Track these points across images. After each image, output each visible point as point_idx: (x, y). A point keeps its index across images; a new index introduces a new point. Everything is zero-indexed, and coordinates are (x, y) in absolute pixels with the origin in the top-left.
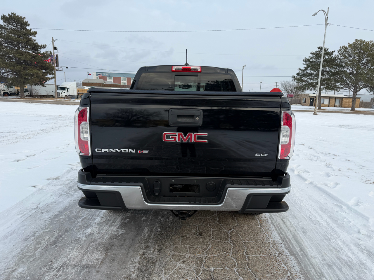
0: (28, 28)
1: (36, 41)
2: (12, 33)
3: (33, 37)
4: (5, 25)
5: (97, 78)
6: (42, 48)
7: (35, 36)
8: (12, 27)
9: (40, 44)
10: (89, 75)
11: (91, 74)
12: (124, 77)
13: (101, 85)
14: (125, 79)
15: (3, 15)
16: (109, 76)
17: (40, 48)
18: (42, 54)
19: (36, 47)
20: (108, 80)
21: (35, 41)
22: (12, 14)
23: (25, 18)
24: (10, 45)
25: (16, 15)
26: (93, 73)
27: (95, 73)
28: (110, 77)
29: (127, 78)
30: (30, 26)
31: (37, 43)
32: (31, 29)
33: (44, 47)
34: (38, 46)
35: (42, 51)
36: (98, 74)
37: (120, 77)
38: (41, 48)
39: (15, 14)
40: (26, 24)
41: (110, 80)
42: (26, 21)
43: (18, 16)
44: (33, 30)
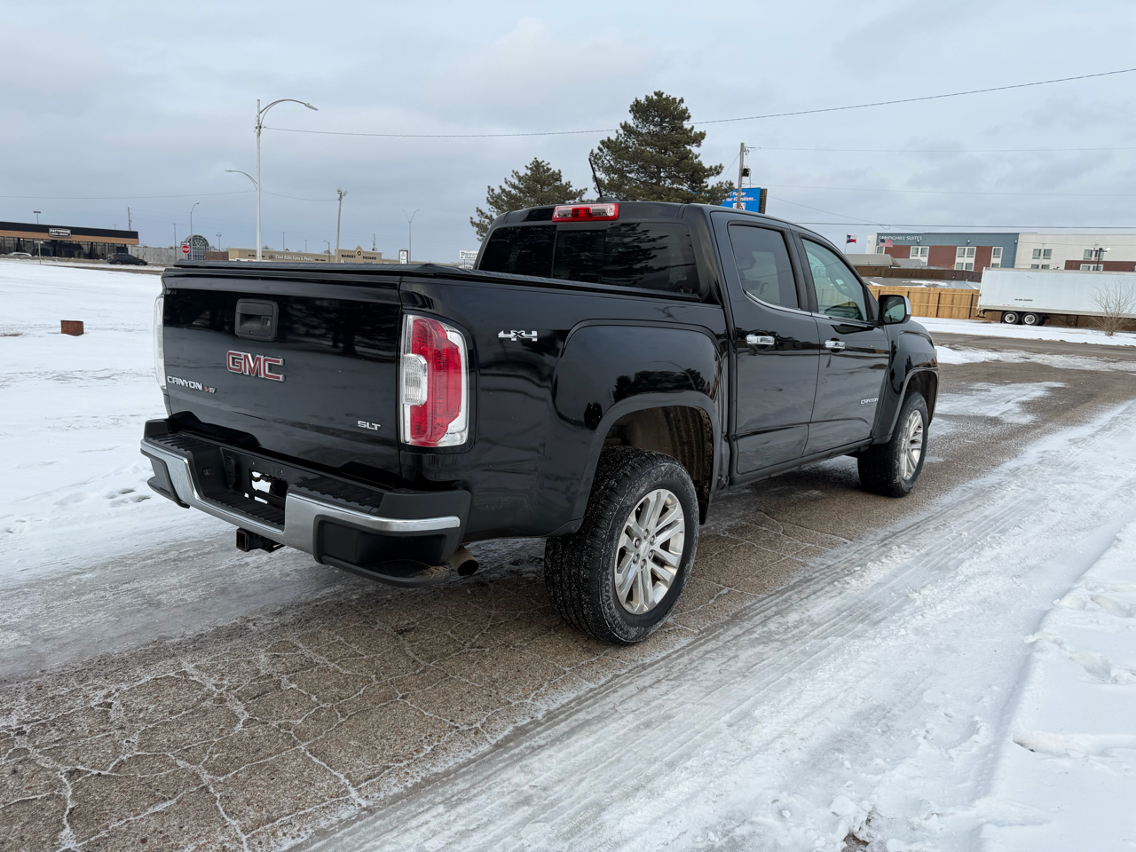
0: (687, 125)
1: (699, 158)
2: (648, 145)
3: (694, 149)
4: (637, 126)
5: (879, 250)
6: (713, 175)
7: (699, 146)
8: (652, 127)
9: (707, 166)
10: (849, 241)
11: (854, 241)
12: (968, 244)
13: (883, 273)
14: (970, 252)
15: (637, 101)
16: (918, 244)
17: (705, 177)
18: (708, 192)
19: (697, 174)
20: (911, 258)
21: (696, 157)
22: (656, 94)
23: (682, 101)
24: (642, 175)
25: (664, 96)
26: (869, 238)
27: (876, 236)
28: (920, 248)
29: (978, 247)
30: (691, 119)
31: (700, 164)
32: (693, 128)
33: (717, 170)
34: (704, 170)
35: (712, 182)
36: (881, 239)
37: (955, 245)
38: (708, 176)
39: (662, 93)
40: (684, 115)
41: (919, 257)
42: (684, 108)
43: (667, 98)
44: (697, 130)
